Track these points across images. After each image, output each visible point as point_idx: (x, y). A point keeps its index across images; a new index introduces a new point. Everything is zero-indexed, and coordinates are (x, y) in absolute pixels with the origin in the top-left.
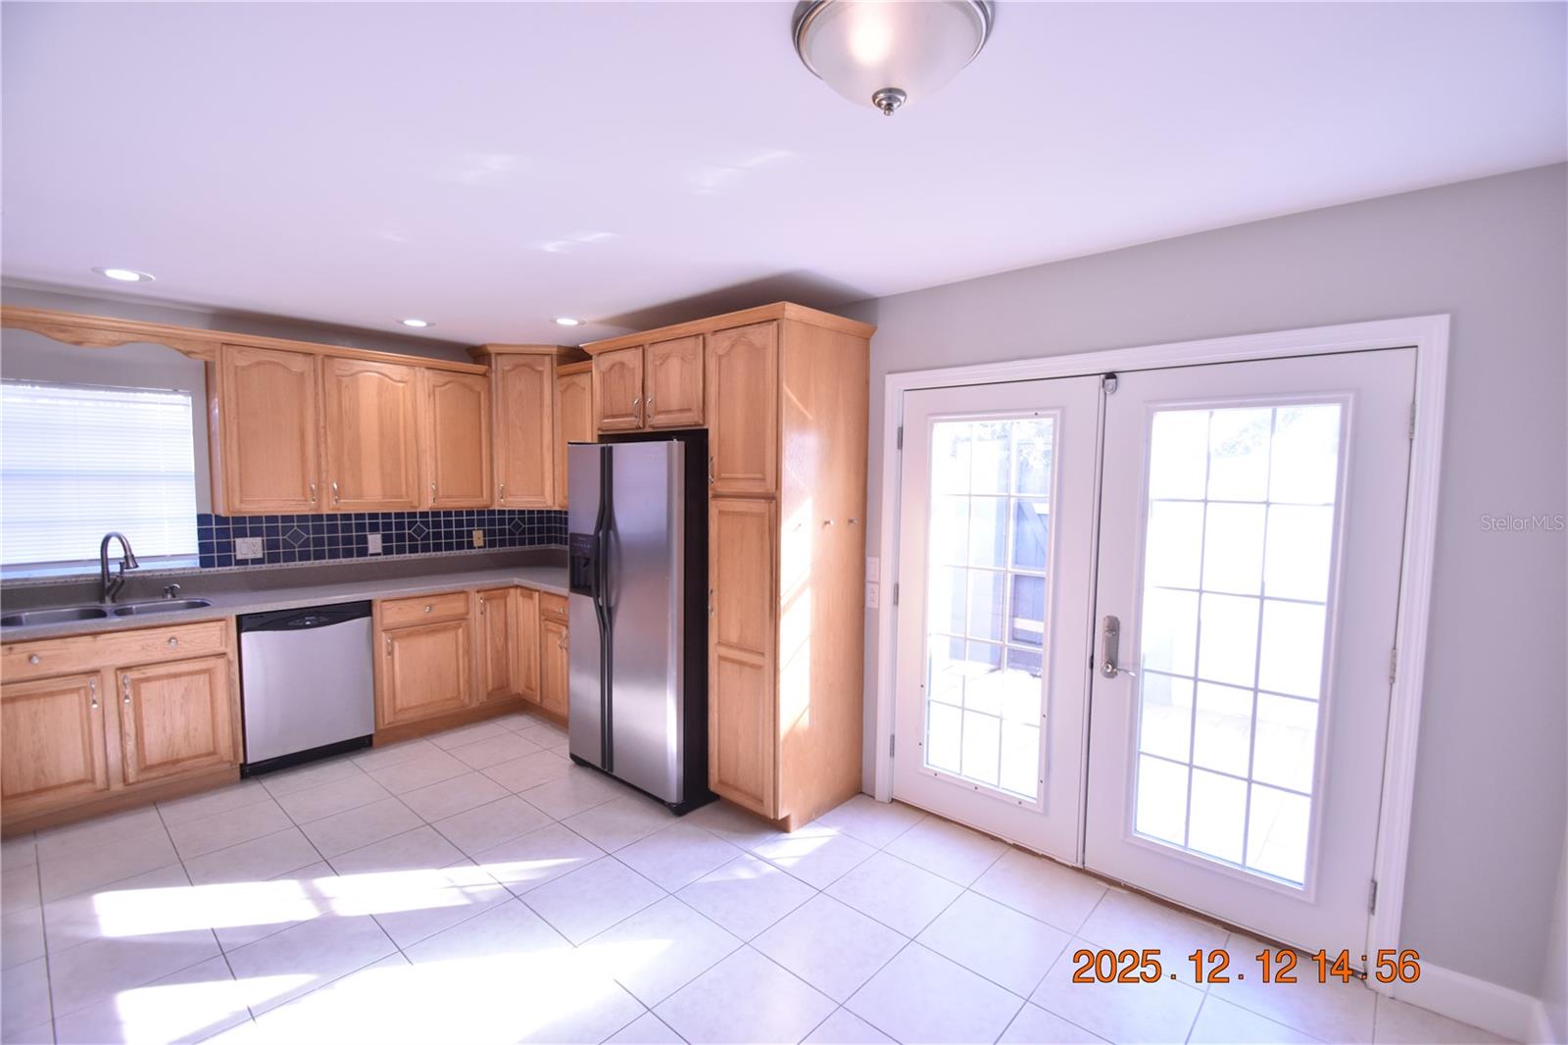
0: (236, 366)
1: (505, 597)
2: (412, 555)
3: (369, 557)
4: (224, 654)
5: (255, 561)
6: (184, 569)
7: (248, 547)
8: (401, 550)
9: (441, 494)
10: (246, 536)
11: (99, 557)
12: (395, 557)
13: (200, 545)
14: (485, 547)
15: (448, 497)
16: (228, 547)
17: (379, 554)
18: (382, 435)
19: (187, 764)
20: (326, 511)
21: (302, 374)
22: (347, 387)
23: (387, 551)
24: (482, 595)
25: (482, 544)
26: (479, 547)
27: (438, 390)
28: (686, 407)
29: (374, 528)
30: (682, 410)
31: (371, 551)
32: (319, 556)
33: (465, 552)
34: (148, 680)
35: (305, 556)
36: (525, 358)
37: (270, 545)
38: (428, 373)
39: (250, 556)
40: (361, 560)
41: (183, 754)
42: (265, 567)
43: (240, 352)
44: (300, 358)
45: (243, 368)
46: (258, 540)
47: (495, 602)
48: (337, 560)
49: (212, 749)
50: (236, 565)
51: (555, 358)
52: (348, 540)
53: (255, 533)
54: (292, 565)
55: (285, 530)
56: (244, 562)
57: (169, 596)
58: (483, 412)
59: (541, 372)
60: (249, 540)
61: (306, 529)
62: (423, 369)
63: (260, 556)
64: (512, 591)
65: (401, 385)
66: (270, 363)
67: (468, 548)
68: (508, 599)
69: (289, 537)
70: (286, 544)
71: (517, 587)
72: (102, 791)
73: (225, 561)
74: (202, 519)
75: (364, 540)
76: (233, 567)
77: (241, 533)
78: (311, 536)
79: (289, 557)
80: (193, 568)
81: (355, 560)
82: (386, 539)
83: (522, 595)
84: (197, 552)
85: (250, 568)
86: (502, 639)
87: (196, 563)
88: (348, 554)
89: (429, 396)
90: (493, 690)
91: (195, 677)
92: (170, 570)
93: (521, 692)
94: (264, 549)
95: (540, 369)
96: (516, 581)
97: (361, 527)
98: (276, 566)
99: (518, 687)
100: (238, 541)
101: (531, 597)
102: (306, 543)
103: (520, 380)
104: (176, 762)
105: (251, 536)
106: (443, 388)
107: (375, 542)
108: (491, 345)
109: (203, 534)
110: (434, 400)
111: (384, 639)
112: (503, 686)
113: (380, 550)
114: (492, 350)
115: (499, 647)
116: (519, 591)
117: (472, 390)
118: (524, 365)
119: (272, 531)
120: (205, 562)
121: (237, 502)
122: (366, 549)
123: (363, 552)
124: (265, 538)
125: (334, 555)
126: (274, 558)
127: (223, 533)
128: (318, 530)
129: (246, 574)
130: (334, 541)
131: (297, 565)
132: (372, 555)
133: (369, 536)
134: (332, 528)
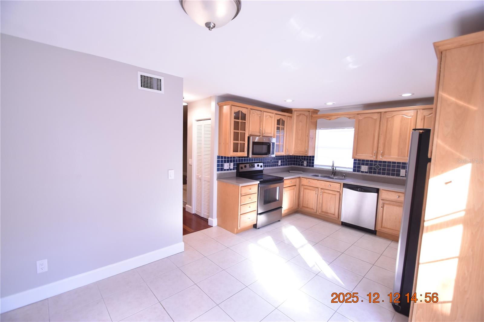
0: (359, 120)
3: (400, 177)
5: (366, 172)
6: (349, 171)
7: (364, 168)
10: (364, 165)
11: (332, 165)
13: (354, 166)
16: (359, 167)
17: (404, 177)
19: (329, 215)
20: (378, 160)
21: (376, 119)
22: (390, 121)
27: (426, 117)
29: (403, 168)
31: (401, 175)
32: (384, 174)
34: (325, 193)
35: (379, 173)
37: (370, 168)
38: (422, 111)
39: (364, 171)
40: (397, 177)
41: (329, 212)
42: (368, 174)
43: (360, 115)
44: (376, 114)
45: (361, 120)
46: (367, 166)
48: (389, 176)
49: (334, 213)
50: (361, 172)
52: (393, 170)
53: (367, 164)
54: (375, 175)
55: (375, 165)
56: (363, 172)
57: (344, 177)
60: (365, 166)
61: (380, 165)
63: (367, 171)
65: (410, 117)
66: (368, 117)
69: (375, 167)
70: (374, 169)
72: (315, 212)
73: (358, 171)
74: (355, 159)
75: (399, 171)
76: (360, 173)
77: (363, 164)
78: (382, 167)
79: (375, 173)
80: (351, 171)
81: (395, 177)
84: (353, 167)
85: (364, 174)
87: (352, 170)
88: (393, 175)
89: (422, 119)
91: (333, 195)
92: (347, 171)
94: (368, 169)
97: (399, 167)
98: (371, 175)
100: (362, 166)
102: (380, 169)
104: (328, 213)
105: (366, 165)
106: (429, 116)
107: (403, 172)
109: (354, 163)
110: (424, 121)
111: (380, 202)
113: (405, 175)
119: (371, 165)
120: (354, 170)
121: (355, 155)
122: (400, 174)
123: (398, 175)
124: (369, 166)
125: (388, 174)
126: (370, 172)
127: (359, 164)
128: (384, 166)
129: (363, 175)
130: (389, 170)
131: (377, 175)
132: (401, 176)
133: (401, 170)
134: (389, 166)
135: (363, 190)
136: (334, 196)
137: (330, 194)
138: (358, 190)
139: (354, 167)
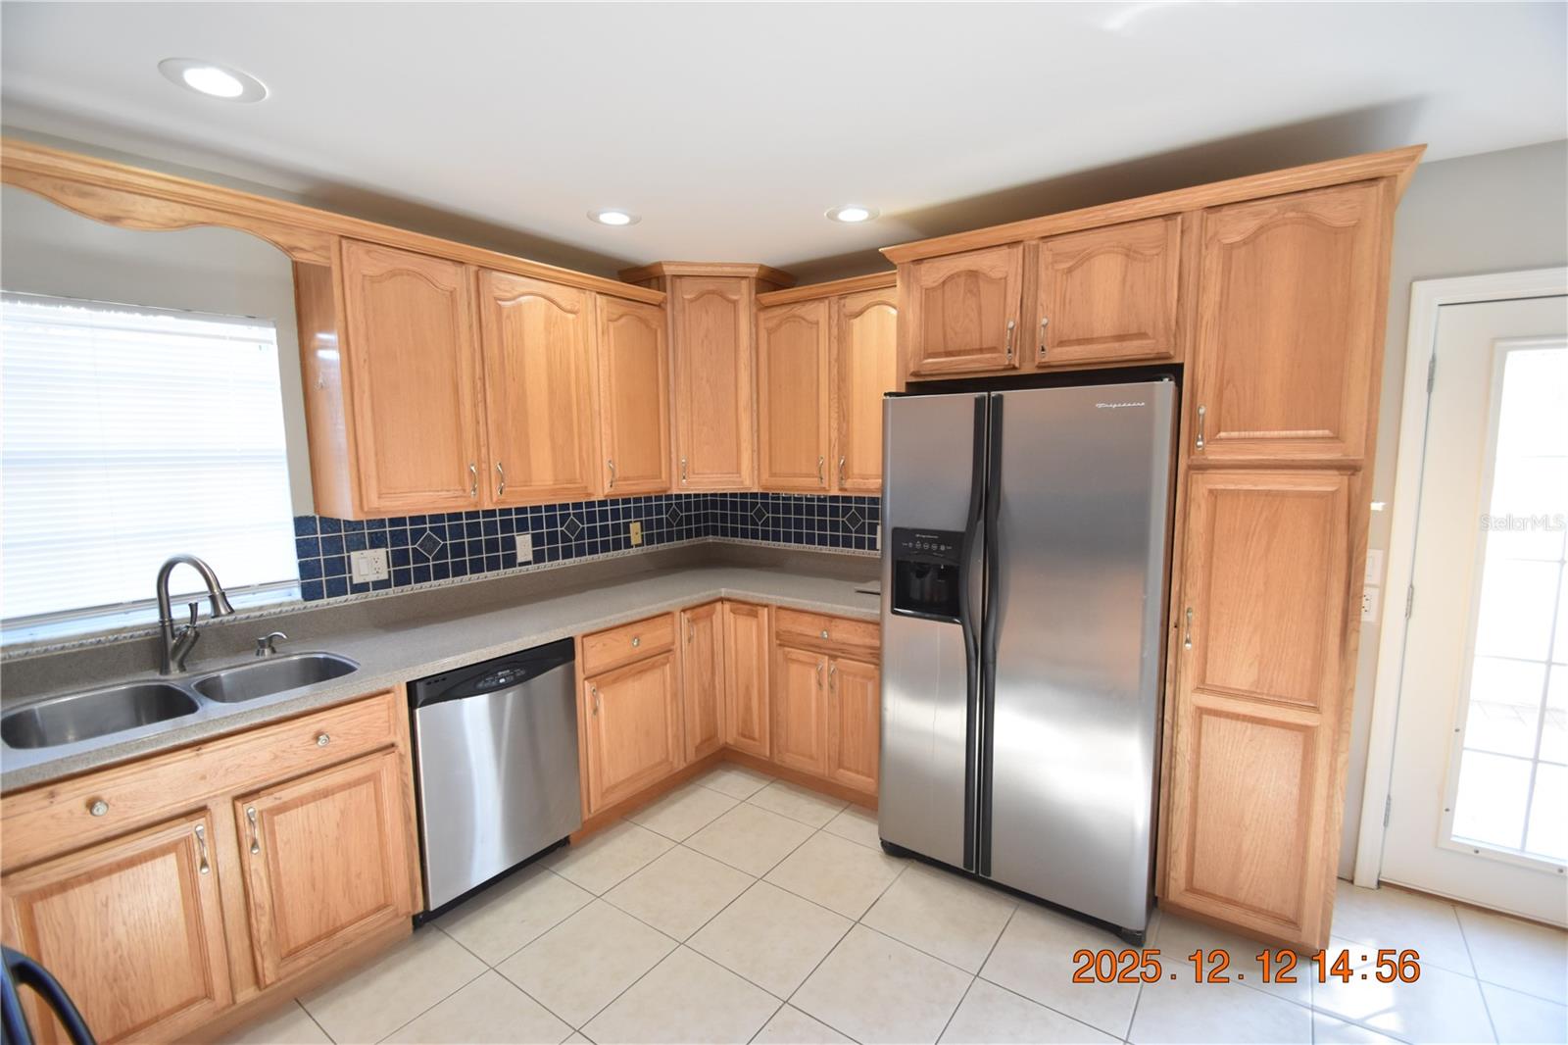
0: (364, 276)
1: (710, 615)
2: (566, 561)
3: (518, 568)
4: (393, 745)
5: (380, 585)
6: (280, 605)
7: (368, 564)
8: (553, 556)
9: (617, 476)
10: (364, 548)
11: (154, 594)
12: (547, 566)
13: (302, 566)
14: (642, 545)
15: (626, 479)
16: (340, 566)
17: (528, 563)
18: (552, 392)
19: (349, 932)
20: (485, 505)
21: (452, 293)
22: (508, 317)
23: (538, 557)
24: (688, 615)
25: (640, 542)
26: (637, 546)
27: (611, 325)
28: (1133, 330)
29: (522, 527)
30: (1121, 338)
31: (520, 559)
32: (459, 570)
33: (623, 553)
34: (283, 809)
35: (441, 573)
36: (715, 284)
37: (398, 558)
38: (602, 299)
39: (372, 578)
40: (510, 572)
41: (343, 918)
42: (393, 592)
43: (368, 252)
44: (450, 268)
45: (373, 279)
46: (381, 552)
47: (701, 625)
48: (482, 575)
49: (381, 902)
50: (353, 592)
51: (753, 282)
52: (492, 545)
53: (376, 542)
54: (426, 586)
55: (416, 536)
56: (362, 588)
57: (267, 651)
58: (660, 358)
59: (735, 303)
60: (370, 553)
61: (440, 532)
62: (593, 294)
63: (384, 576)
64: (719, 606)
65: (571, 316)
66: (409, 273)
67: (625, 548)
68: (714, 617)
69: (421, 545)
70: (416, 557)
71: (722, 600)
73: (337, 589)
74: (302, 524)
75: (510, 544)
76: (350, 596)
77: (359, 546)
78: (448, 542)
79: (422, 576)
80: (292, 603)
81: (502, 573)
82: (537, 540)
83: (733, 611)
84: (297, 576)
85: (372, 595)
86: (709, 673)
87: (297, 594)
88: (493, 565)
89: (602, 334)
90: (703, 742)
91: (354, 791)
92: (261, 608)
93: (730, 741)
94: (389, 567)
95: (735, 297)
96: (724, 592)
97: (507, 526)
98: (406, 590)
99: (729, 735)
100: (354, 555)
101: (755, 615)
102: (442, 553)
103: (707, 312)
104: (334, 931)
105: (371, 548)
106: (616, 323)
107: (524, 545)
108: (670, 263)
109: (304, 548)
110: (608, 340)
111: (585, 689)
112: (710, 737)
113: (530, 558)
114: (668, 270)
115: (707, 685)
116: (727, 606)
117: (647, 326)
118: (712, 292)
119: (398, 538)
120: (310, 592)
121: (373, 495)
122: (515, 555)
123: (511, 561)
124: (389, 549)
125: (477, 568)
126: (401, 579)
127: (332, 545)
128: (457, 532)
129: (367, 606)
130: (475, 548)
131: (433, 585)
132: (521, 564)
133: (517, 538)
134: (474, 530)
135: (520, 673)
136: (365, 791)
137: (325, 794)
138: (502, 681)
139: (305, 570)
